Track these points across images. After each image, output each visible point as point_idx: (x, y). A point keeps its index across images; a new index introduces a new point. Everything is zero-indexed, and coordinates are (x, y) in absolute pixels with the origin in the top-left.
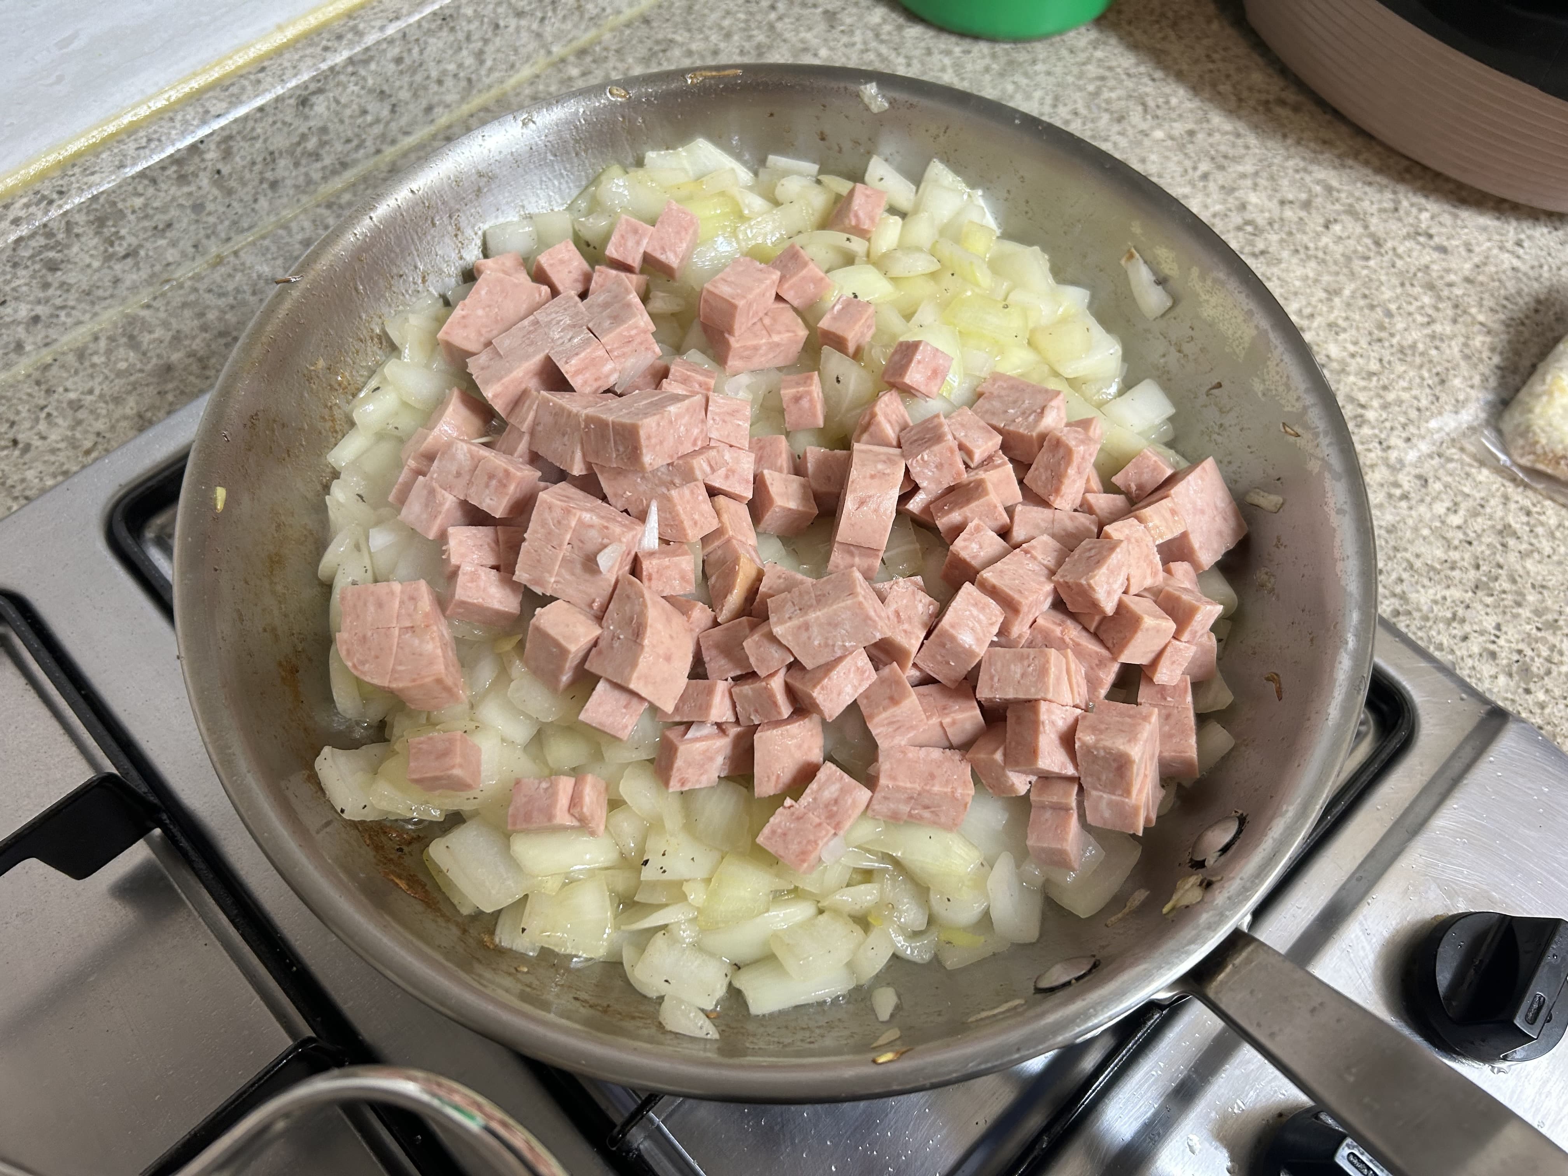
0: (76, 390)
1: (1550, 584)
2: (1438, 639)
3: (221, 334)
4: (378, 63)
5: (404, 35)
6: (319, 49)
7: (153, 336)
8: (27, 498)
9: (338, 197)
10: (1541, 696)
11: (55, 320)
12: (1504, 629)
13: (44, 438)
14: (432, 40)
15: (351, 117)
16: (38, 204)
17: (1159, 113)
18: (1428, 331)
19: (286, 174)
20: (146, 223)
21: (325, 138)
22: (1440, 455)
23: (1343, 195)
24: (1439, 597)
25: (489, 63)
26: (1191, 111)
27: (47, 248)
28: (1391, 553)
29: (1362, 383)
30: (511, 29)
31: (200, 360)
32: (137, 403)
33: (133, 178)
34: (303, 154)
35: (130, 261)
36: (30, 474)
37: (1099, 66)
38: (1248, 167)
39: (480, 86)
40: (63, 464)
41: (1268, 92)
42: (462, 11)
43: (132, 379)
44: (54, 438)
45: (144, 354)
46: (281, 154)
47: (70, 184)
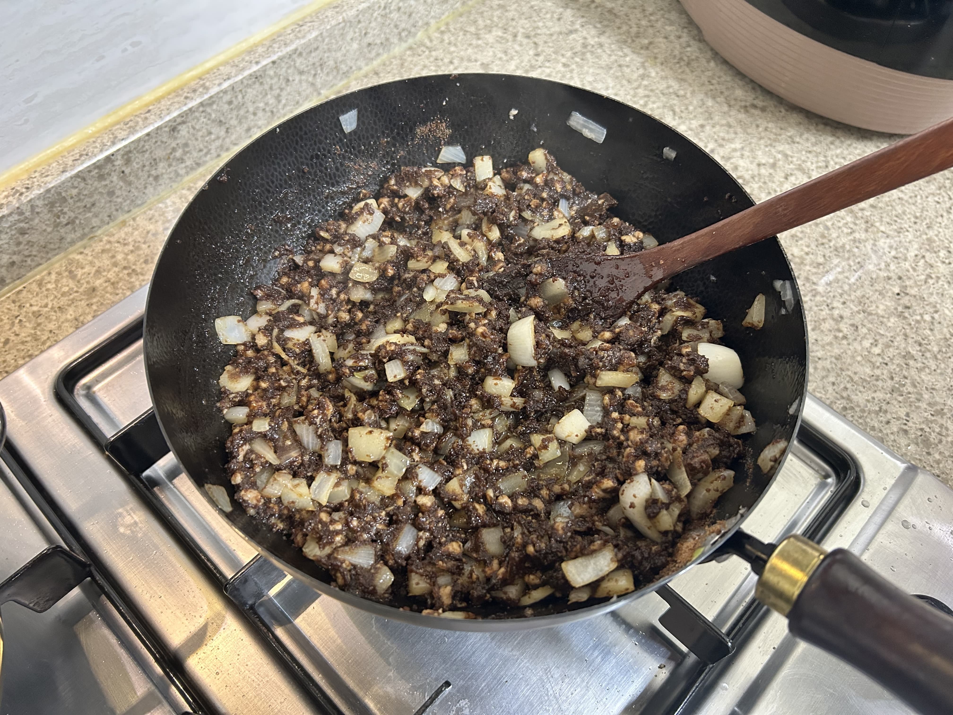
0: (37, 305)
1: (937, 387)
2: (872, 423)
3: (125, 268)
4: (218, 105)
5: (233, 88)
6: (182, 99)
7: (84, 271)
8: (7, 372)
9: (195, 184)
10: (937, 456)
11: (24, 264)
12: (911, 416)
13: (17, 335)
14: (249, 90)
15: (202, 136)
16: (13, 195)
17: (683, 115)
18: (851, 237)
19: (164, 171)
20: (79, 204)
21: (187, 149)
22: (864, 312)
23: (795, 159)
24: (870, 398)
25: (284, 101)
26: (702, 113)
27: (19, 221)
28: (839, 372)
29: (814, 270)
30: (297, 81)
31: (113, 284)
32: (74, 312)
33: (71, 178)
34: (173, 159)
35: (69, 226)
37: (645, 90)
38: (738, 146)
39: (279, 115)
40: (29, 350)
41: (746, 101)
42: (267, 73)
43: (71, 297)
44: (23, 335)
45: (78, 282)
46: (160, 160)
47: (33, 183)
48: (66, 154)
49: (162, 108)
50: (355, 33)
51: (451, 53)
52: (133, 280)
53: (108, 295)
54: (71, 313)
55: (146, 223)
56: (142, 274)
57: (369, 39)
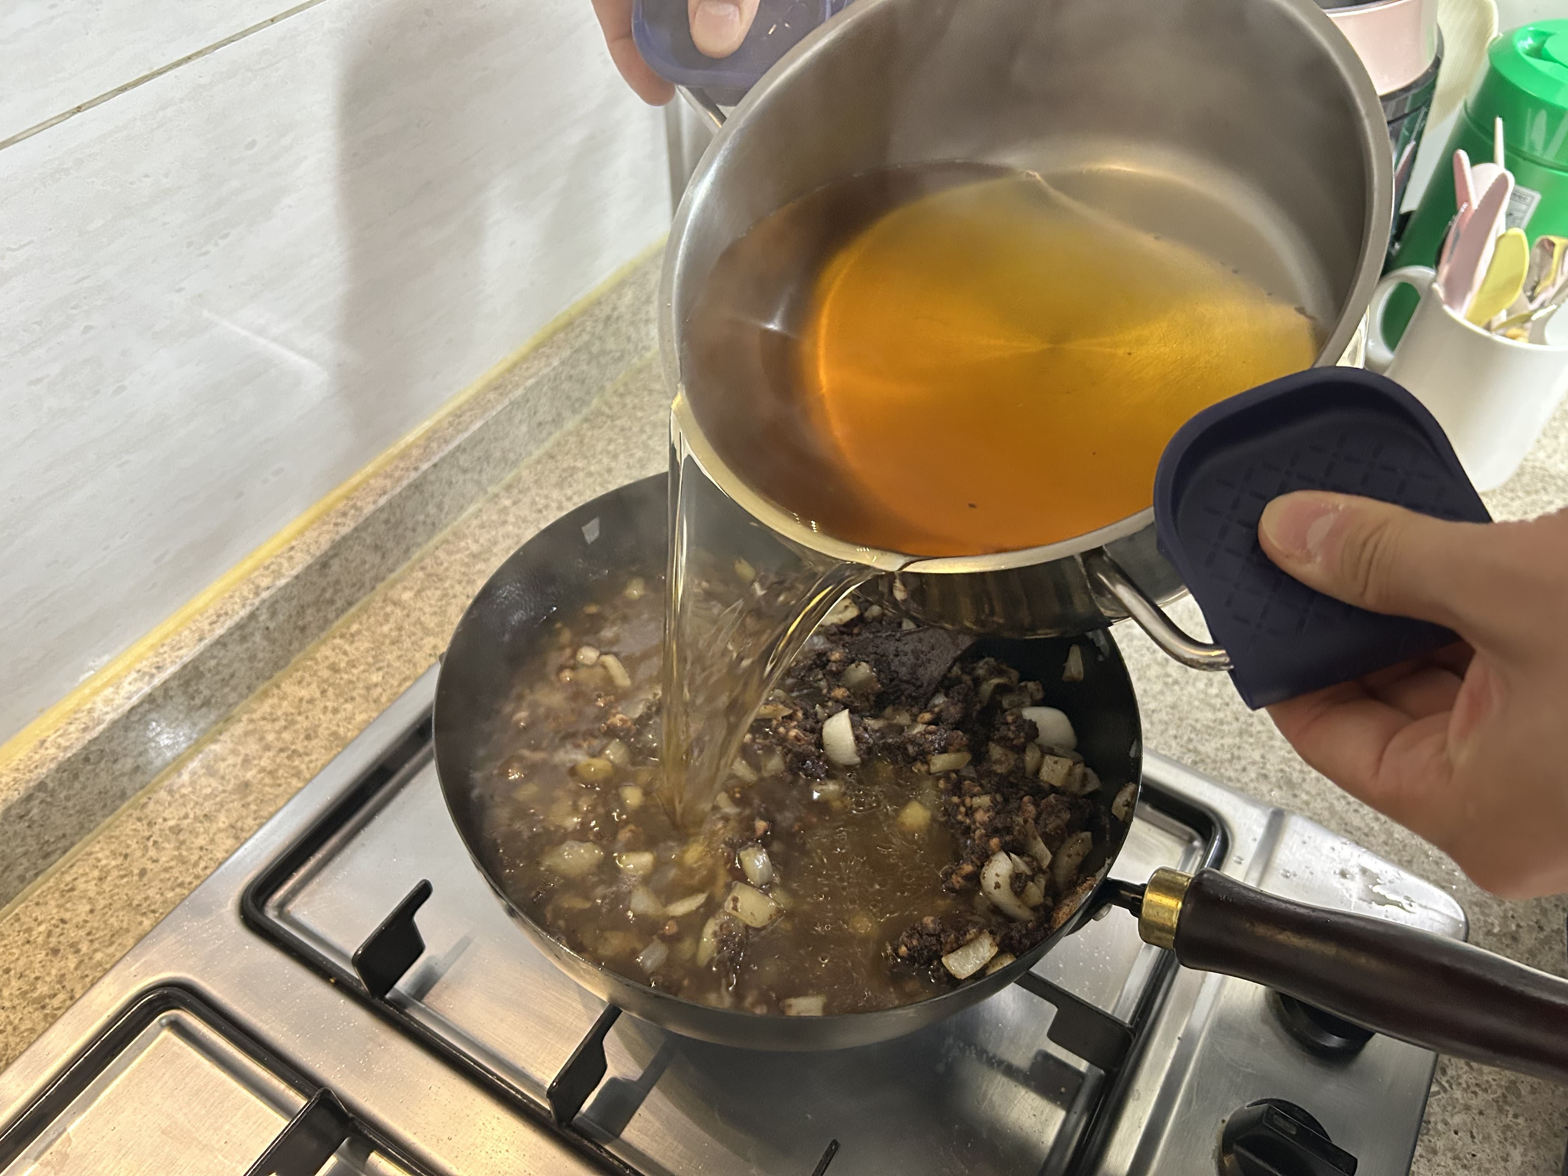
0: (173, 818)
2: (1227, 774)
3: (282, 750)
4: (374, 527)
5: (391, 504)
7: (226, 763)
8: (154, 912)
9: (348, 628)
10: (1304, 797)
13: (156, 861)
14: (408, 503)
15: (356, 568)
19: (311, 619)
20: (218, 678)
21: (338, 587)
24: (1218, 745)
25: (446, 508)
28: (1178, 722)
30: (461, 482)
31: (271, 773)
32: (227, 817)
33: (210, 645)
34: (323, 602)
35: (204, 710)
36: (151, 893)
40: (177, 878)
42: (427, 478)
43: (218, 799)
44: (164, 859)
45: (223, 778)
46: (309, 606)
47: (165, 660)
48: (198, 617)
49: (308, 541)
50: (523, 414)
51: (641, 419)
52: (296, 763)
53: (267, 789)
54: (223, 820)
55: (296, 688)
56: (307, 754)
57: (540, 417)
